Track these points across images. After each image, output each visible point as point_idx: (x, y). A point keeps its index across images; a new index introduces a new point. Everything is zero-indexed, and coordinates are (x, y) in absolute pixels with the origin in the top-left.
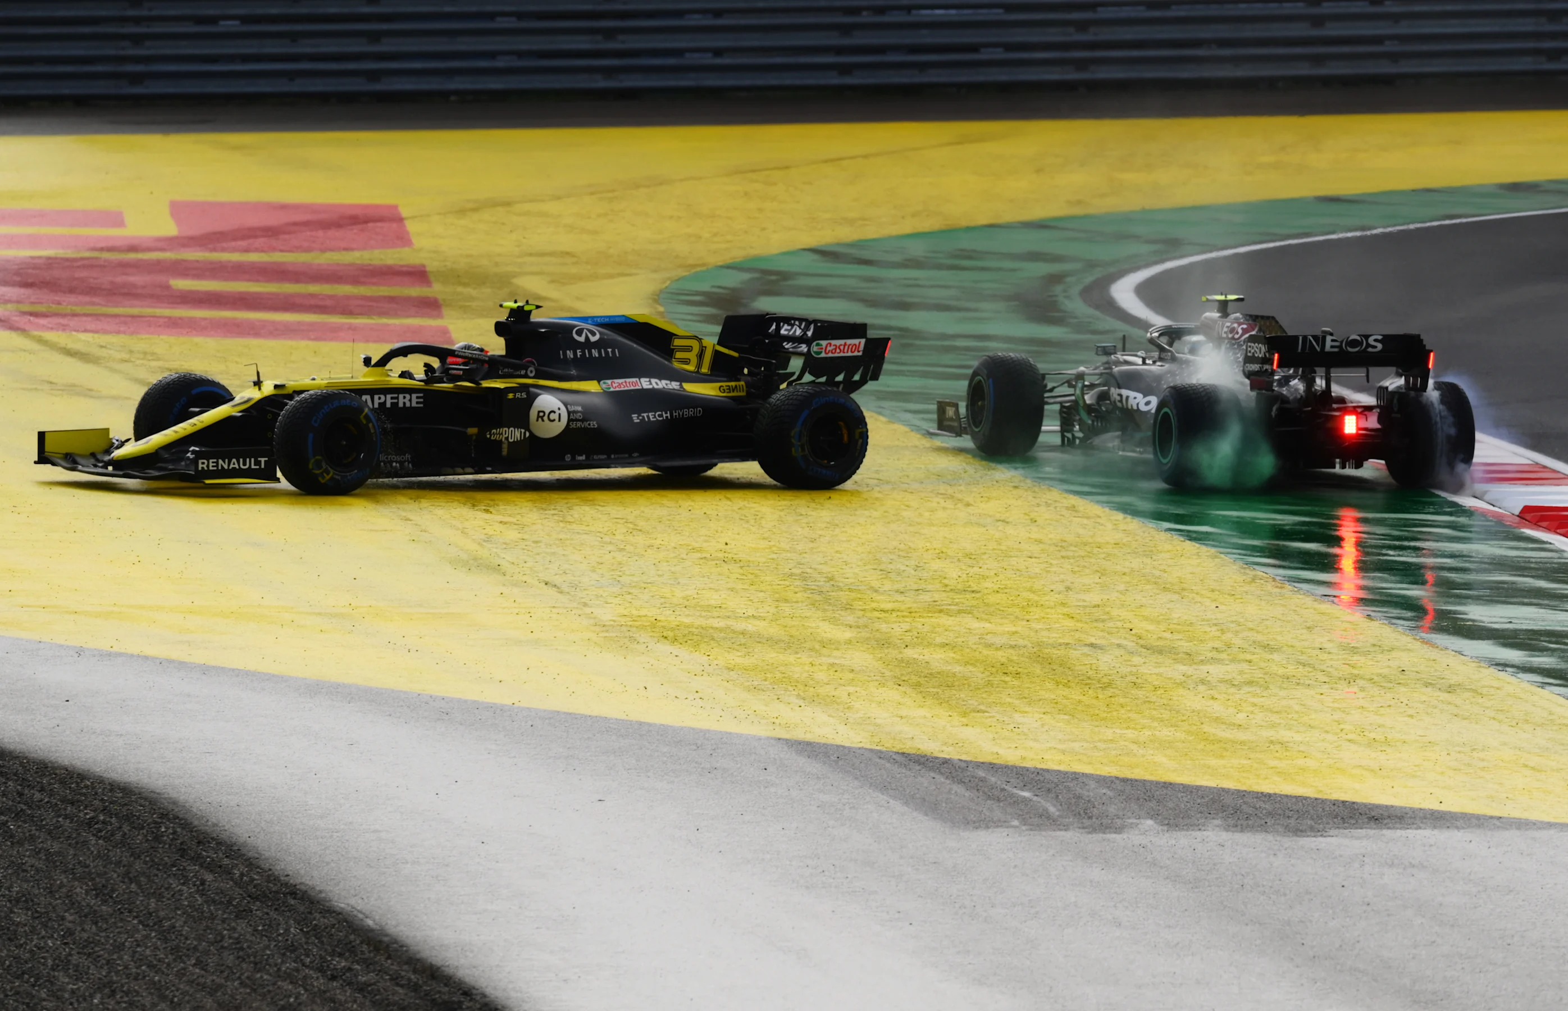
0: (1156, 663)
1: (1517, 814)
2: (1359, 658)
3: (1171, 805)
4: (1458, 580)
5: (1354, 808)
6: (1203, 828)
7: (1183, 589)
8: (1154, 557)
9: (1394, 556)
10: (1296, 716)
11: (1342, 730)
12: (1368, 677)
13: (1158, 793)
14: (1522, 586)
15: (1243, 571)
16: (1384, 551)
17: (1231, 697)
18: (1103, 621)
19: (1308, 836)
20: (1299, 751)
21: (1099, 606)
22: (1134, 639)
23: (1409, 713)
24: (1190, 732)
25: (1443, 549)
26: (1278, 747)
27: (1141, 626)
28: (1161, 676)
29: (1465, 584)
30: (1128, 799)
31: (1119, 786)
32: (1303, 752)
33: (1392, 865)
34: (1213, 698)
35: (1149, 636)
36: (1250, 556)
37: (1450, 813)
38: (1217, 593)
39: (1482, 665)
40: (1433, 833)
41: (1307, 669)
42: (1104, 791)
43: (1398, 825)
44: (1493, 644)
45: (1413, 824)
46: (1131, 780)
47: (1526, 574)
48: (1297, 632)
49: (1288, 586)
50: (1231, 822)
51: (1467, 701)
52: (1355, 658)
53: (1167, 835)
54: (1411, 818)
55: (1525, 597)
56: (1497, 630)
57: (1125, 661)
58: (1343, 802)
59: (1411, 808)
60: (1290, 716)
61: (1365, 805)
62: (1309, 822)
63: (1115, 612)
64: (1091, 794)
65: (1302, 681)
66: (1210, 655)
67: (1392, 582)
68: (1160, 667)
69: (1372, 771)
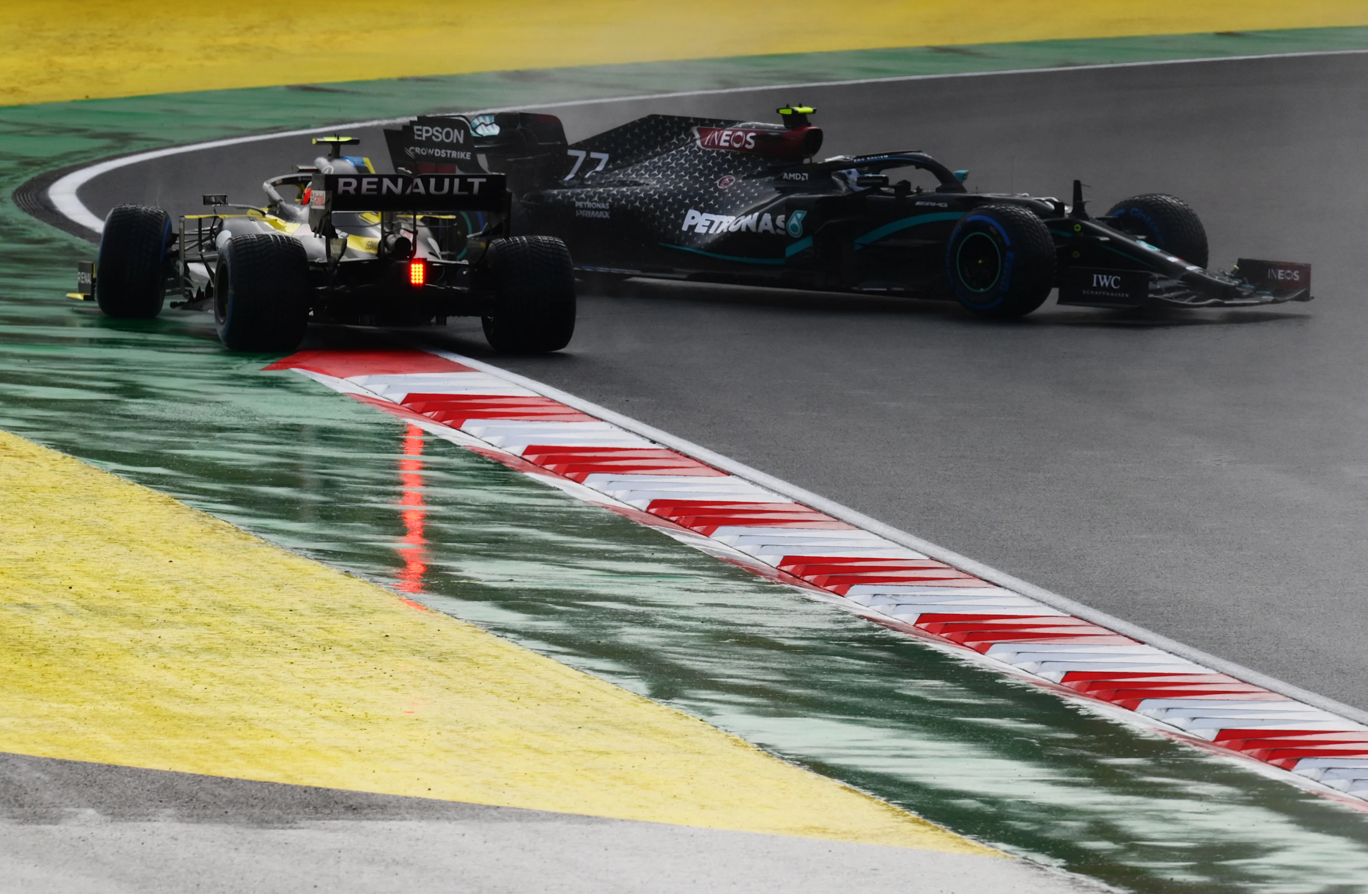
0: (99, 626)
1: (517, 803)
2: (336, 621)
3: (116, 791)
4: (451, 531)
5: (328, 795)
6: (153, 819)
7: (132, 541)
8: (98, 503)
9: (376, 503)
10: (261, 689)
11: (315, 705)
12: (346, 643)
13: (101, 777)
14: (525, 538)
15: (201, 519)
16: (366, 497)
17: (185, 666)
18: (38, 577)
19: (275, 828)
20: (266, 730)
21: (32, 560)
22: (75, 597)
23: (394, 686)
24: (138, 706)
25: (433, 495)
26: (240, 724)
27: (82, 583)
28: (105, 641)
29: (460, 536)
30: (66, 785)
31: (56, 769)
32: (270, 731)
33: (372, 862)
34: (165, 667)
35: (92, 595)
36: (209, 502)
37: (440, 801)
38: (171, 545)
39: (479, 629)
40: (421, 824)
41: (275, 633)
42: (38, 775)
43: (379, 816)
44: (492, 606)
45: (397, 814)
46: (70, 762)
47: (530, 524)
48: (263, 590)
49: (254, 538)
50: (186, 812)
51: (461, 672)
52: (330, 621)
53: (111, 826)
54: (394, 807)
55: (529, 552)
56: (495, 589)
57: (63, 623)
58: (316, 789)
59: (394, 796)
60: (254, 689)
61: (342, 793)
62: (277, 812)
63: (51, 567)
64: (23, 779)
65: (268, 648)
66: (162, 617)
67: (373, 533)
68: (104, 631)
69: (350, 752)
